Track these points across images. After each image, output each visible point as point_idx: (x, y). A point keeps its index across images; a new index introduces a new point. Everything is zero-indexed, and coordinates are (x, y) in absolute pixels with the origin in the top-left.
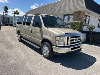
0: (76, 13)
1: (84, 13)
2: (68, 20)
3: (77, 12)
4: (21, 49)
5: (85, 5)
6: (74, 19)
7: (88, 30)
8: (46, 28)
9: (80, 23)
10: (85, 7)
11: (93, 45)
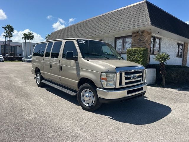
0: (136, 34)
1: (150, 34)
2: (123, 46)
3: (137, 32)
4: (43, 99)
5: (150, 21)
6: (133, 45)
7: (158, 63)
8: (85, 61)
9: (144, 50)
10: (150, 23)
11: (168, 87)
